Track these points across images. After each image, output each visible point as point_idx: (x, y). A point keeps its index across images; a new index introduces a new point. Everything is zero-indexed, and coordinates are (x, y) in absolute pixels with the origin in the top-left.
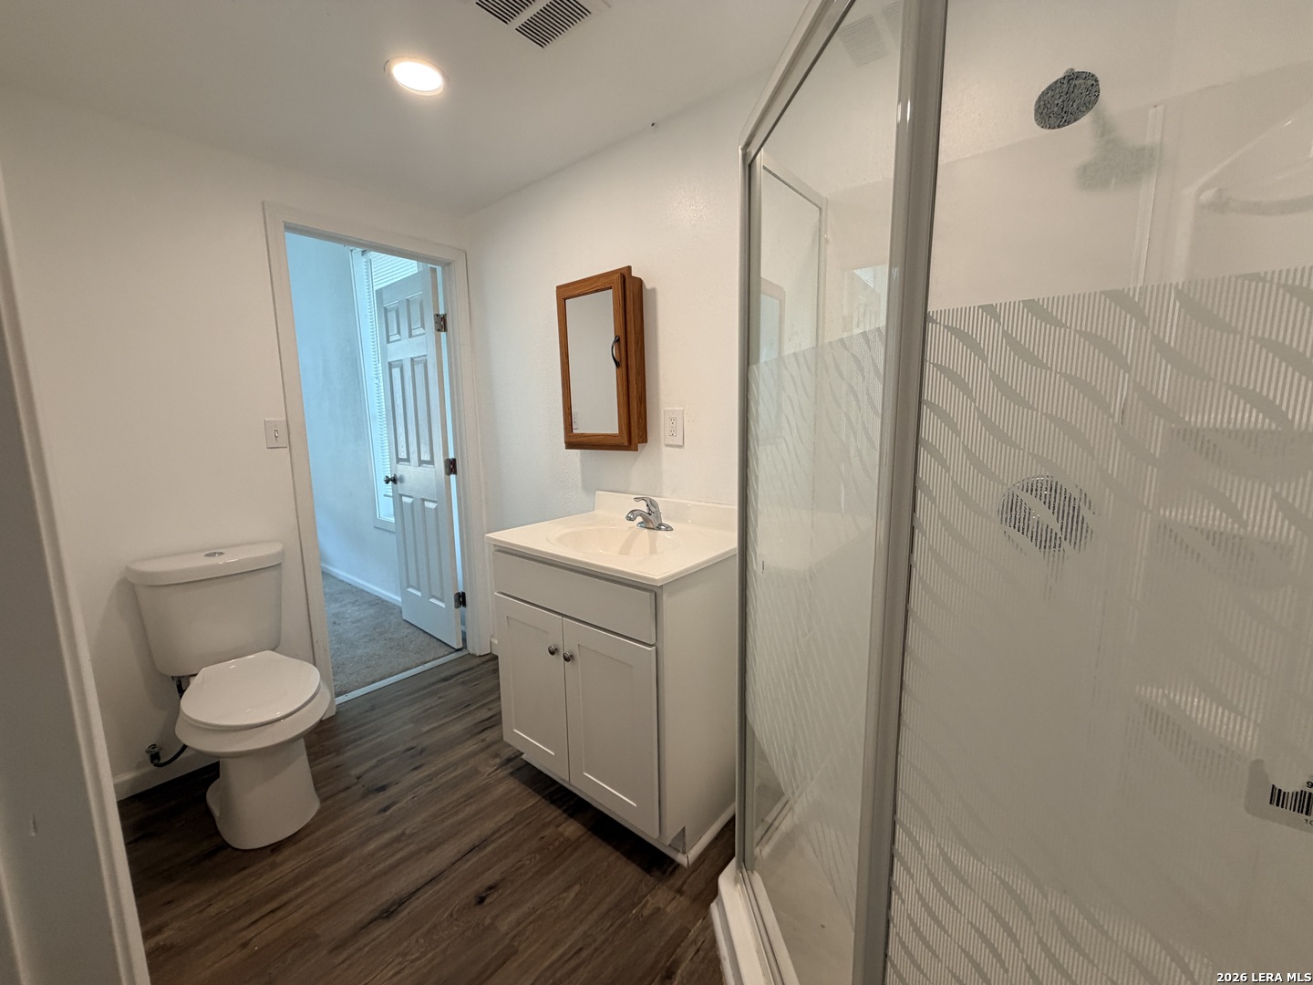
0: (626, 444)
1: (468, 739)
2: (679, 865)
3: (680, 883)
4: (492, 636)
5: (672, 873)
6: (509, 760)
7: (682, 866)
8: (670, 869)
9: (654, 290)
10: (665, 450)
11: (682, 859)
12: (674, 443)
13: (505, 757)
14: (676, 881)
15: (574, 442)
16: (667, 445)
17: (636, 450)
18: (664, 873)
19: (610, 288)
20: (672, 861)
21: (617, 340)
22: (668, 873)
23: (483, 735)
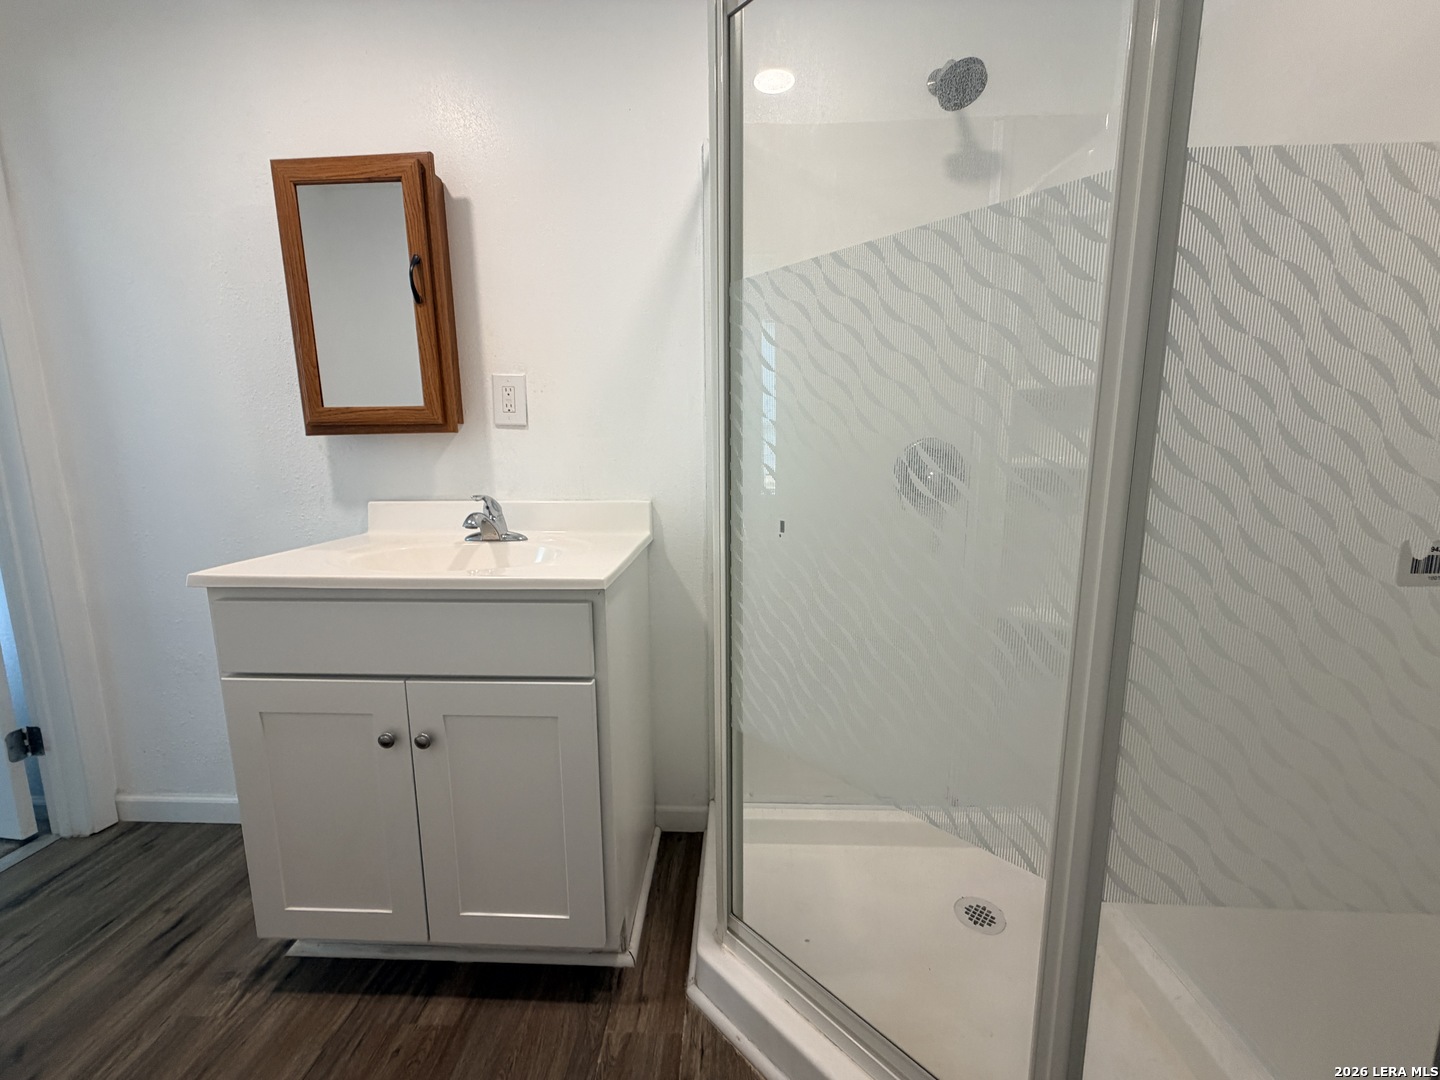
0: (440, 421)
1: (145, 975)
2: (622, 970)
3: (636, 989)
4: (118, 792)
5: (619, 983)
6: (260, 972)
7: (627, 968)
8: (615, 981)
9: (465, 203)
10: (497, 435)
11: (626, 960)
12: (514, 422)
13: (248, 972)
14: (630, 989)
15: (322, 422)
16: (499, 426)
17: (455, 430)
18: (610, 989)
19: (398, 180)
20: (611, 970)
21: (416, 262)
22: (615, 986)
23: (177, 957)
